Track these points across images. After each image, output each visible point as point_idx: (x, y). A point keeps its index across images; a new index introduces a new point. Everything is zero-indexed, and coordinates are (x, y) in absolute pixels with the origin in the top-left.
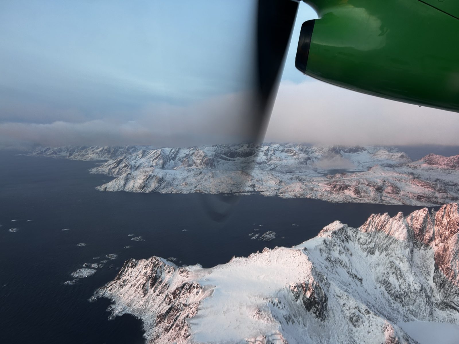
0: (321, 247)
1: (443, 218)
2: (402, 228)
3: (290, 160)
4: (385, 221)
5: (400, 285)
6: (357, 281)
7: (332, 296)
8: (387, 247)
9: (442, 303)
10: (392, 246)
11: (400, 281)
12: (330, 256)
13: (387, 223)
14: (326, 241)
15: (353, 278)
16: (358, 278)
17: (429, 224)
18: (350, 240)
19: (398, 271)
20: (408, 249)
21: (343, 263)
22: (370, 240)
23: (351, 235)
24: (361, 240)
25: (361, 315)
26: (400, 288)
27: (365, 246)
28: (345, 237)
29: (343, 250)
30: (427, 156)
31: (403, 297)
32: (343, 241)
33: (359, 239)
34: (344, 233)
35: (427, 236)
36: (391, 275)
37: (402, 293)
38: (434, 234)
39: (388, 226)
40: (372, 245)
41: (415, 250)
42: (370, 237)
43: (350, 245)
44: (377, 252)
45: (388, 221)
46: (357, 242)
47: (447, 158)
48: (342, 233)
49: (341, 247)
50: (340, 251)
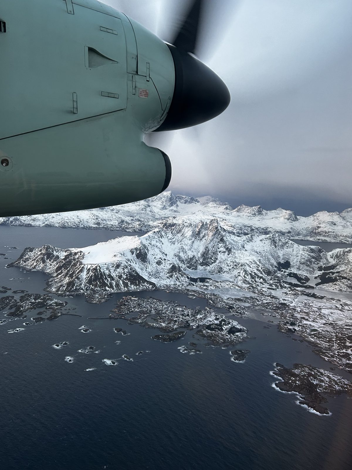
0: (147, 238)
1: (210, 226)
2: (190, 231)
3: (131, 206)
4: (182, 228)
5: (184, 256)
6: (164, 255)
7: (149, 255)
8: (181, 240)
9: (202, 263)
10: (184, 239)
11: (185, 254)
12: (151, 242)
13: (183, 229)
14: (150, 236)
15: (162, 254)
16: (165, 254)
17: (203, 229)
18: (163, 237)
19: (185, 250)
20: (191, 241)
21: (158, 247)
22: (173, 237)
23: (163, 235)
24: (169, 238)
25: (162, 261)
26: (184, 257)
27: (171, 240)
28: (160, 235)
29: (158, 241)
30: (239, 207)
31: (185, 261)
32: (159, 237)
33: (168, 237)
34: (160, 233)
35: (201, 235)
36: (181, 252)
37: (185, 259)
38: (205, 234)
39: (183, 230)
40: (174, 240)
41: (195, 242)
42: (174, 236)
43: (162, 240)
44: (176, 243)
45: (184, 227)
46: (166, 238)
47: (251, 208)
48: (159, 233)
49: (157, 239)
50: (157, 241)
